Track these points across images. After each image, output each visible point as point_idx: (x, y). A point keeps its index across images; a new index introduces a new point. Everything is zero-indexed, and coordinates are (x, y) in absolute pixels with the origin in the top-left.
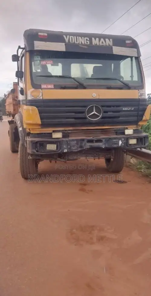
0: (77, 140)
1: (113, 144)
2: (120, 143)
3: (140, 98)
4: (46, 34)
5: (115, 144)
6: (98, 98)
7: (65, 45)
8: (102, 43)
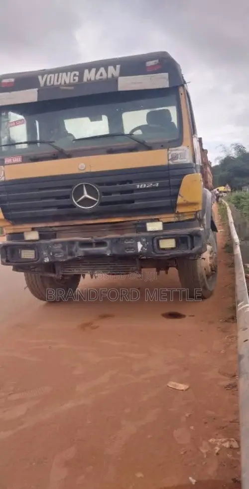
0: (62, 243)
1: (126, 248)
2: (140, 246)
3: (171, 163)
4: (12, 80)
5: (129, 248)
6: (88, 170)
7: (38, 91)
8: (101, 75)
